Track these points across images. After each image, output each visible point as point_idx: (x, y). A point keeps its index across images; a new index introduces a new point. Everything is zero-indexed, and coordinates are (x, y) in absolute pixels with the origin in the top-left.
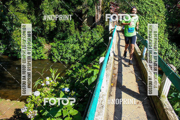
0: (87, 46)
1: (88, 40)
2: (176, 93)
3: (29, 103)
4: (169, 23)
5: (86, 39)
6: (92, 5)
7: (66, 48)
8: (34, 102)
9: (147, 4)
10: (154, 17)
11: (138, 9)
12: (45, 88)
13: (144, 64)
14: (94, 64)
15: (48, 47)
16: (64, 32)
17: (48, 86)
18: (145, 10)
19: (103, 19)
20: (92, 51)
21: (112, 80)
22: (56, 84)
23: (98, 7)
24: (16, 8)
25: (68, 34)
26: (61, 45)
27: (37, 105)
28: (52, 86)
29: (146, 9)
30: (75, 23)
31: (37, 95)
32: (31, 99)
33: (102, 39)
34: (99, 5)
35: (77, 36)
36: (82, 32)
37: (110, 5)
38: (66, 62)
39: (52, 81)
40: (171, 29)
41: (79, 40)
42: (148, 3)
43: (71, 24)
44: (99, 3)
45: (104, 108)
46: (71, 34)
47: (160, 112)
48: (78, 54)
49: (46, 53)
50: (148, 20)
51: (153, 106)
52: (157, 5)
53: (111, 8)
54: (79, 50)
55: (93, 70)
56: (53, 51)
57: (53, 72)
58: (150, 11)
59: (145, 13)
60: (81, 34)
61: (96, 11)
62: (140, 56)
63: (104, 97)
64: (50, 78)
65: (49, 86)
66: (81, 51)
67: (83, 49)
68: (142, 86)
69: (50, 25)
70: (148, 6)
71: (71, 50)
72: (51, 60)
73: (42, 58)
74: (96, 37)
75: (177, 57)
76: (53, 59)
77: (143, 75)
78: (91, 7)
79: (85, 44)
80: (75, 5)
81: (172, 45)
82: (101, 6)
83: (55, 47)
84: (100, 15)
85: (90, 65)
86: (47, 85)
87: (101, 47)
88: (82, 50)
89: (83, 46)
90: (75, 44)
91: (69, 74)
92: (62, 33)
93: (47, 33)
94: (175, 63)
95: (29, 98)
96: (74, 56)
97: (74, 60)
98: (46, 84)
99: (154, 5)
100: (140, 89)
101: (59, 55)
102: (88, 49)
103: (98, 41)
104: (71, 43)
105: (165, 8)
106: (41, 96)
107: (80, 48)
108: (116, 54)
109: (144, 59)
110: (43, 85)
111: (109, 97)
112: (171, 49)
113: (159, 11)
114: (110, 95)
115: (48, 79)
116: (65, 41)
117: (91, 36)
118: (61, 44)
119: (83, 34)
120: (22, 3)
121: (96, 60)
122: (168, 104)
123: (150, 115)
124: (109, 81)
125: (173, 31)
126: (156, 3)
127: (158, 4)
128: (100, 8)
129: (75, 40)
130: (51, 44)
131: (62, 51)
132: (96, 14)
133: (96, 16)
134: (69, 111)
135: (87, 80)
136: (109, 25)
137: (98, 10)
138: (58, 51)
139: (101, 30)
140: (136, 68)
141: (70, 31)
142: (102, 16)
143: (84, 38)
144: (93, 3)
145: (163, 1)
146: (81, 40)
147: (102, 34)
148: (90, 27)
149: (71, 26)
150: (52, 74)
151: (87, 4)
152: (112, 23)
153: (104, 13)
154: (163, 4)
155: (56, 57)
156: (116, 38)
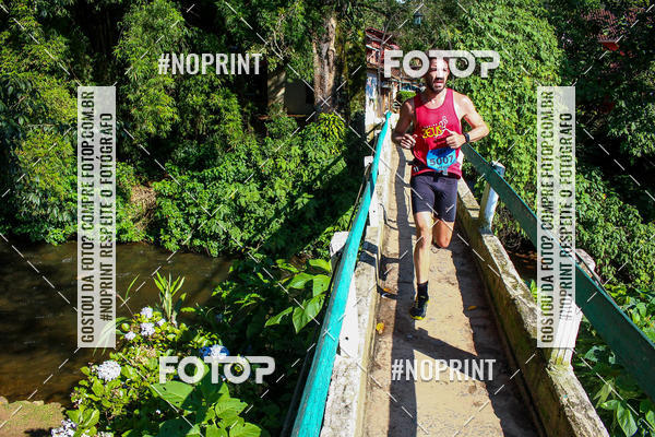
0: (289, 189)
1: (292, 166)
2: (601, 348)
3: (81, 408)
5: (283, 164)
6: (301, 41)
7: (209, 200)
8: (98, 403)
9: (496, 34)
10: (521, 79)
12: (138, 350)
13: (491, 250)
14: (315, 254)
15: (144, 196)
16: (201, 139)
17: (147, 341)
20: (307, 205)
21: (378, 309)
22: (177, 331)
23: (325, 47)
24: (26, 56)
25: (218, 146)
26: (192, 190)
27: (110, 415)
28: (162, 341)
30: (243, 107)
31: (108, 378)
32: (90, 391)
33: (342, 161)
34: (327, 41)
35: (249, 154)
36: (268, 139)
37: (366, 40)
38: (214, 249)
39: (164, 320)
41: (258, 171)
42: (499, 31)
43: (227, 110)
44: (327, 34)
45: (354, 414)
46: (227, 148)
47: (549, 418)
48: (256, 220)
49: (138, 220)
50: (503, 89)
51: (526, 398)
52: (529, 37)
53: (370, 51)
54: (259, 203)
55: (308, 277)
56: (165, 211)
57: (167, 288)
60: (266, 144)
61: (316, 64)
62: (475, 219)
63: (352, 373)
64: (157, 313)
65: (155, 343)
66: (265, 209)
67: (272, 200)
68: (485, 327)
69: (155, 114)
70: (502, 41)
71: (229, 205)
72: (159, 245)
73: (124, 237)
74: (318, 156)
75: (607, 220)
76: (165, 241)
77: (489, 289)
78: (300, 47)
79: (279, 182)
80: (241, 41)
81: (590, 175)
82: (332, 44)
83: (169, 197)
84: (333, 76)
85: (300, 257)
86: (146, 339)
87: (338, 191)
88: (269, 205)
89: (272, 188)
90: (242, 182)
91: (224, 295)
92: (195, 142)
94: (601, 239)
95: (82, 390)
96: (240, 225)
97: (242, 240)
98: (143, 334)
99: (519, 38)
100: (479, 340)
101: (186, 226)
102: (292, 199)
103: (326, 171)
104: (227, 181)
105: (558, 47)
106: (123, 378)
107: (263, 196)
108: (393, 215)
109: (489, 233)
110: (131, 336)
111: (371, 371)
112: (586, 191)
113: (538, 57)
114: (373, 366)
115: (150, 316)
116: (207, 172)
117: (300, 152)
118: (191, 186)
119: (272, 147)
120: (47, 39)
121: (323, 238)
122: (574, 389)
123: (515, 430)
124: (368, 315)
125: (590, 125)
126: (528, 29)
127: (535, 33)
128: (330, 53)
129: (243, 169)
130: (157, 185)
131: (195, 210)
132: (318, 71)
133: (317, 79)
134: (228, 429)
135: (291, 314)
136: (364, 112)
137: (324, 58)
138: (181, 210)
139: (336, 130)
140: (463, 265)
141: (225, 136)
142: (337, 81)
143: (274, 159)
144: (305, 33)
145: (550, 22)
146: (265, 165)
147: (340, 146)
148: (297, 120)
149: (229, 116)
150: (163, 296)
151: (285, 37)
152: (376, 102)
153: (346, 70)
154: (550, 35)
155: (176, 232)
156: (389, 157)
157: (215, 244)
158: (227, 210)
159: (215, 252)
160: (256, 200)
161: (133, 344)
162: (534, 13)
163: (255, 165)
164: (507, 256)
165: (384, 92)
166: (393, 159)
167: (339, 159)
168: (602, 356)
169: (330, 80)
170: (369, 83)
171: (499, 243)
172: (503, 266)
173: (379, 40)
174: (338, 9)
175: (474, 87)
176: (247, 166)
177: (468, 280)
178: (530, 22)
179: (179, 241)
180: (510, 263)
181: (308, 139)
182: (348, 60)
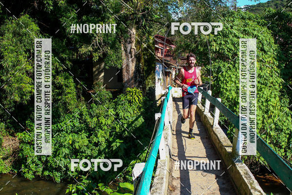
0: (107, 137)
1: (109, 122)
4: (287, 75)
5: (103, 121)
6: (114, 43)
9: (236, 36)
11: (218, 48)
13: (242, 173)
14: (125, 179)
15: (11, 142)
18: (233, 49)
20: (119, 148)
23: (129, 46)
25: (61, 109)
29: (235, 47)
30: (77, 85)
33: (141, 118)
34: (131, 42)
35: (81, 115)
36: (94, 105)
37: (155, 42)
38: (58, 177)
41: (87, 125)
42: (237, 34)
43: (67, 86)
44: (130, 38)
46: (67, 111)
49: (7, 159)
53: (157, 49)
54: (87, 146)
56: (25, 152)
59: (233, 57)
60: (92, 108)
61: (124, 56)
62: (229, 153)
66: (92, 150)
67: (96, 144)
69: (20, 89)
71: (68, 148)
72: (20, 175)
74: (126, 115)
76: (25, 173)
78: (113, 46)
79: (100, 133)
80: (76, 42)
82: (134, 44)
84: (134, 64)
88: (94, 147)
89: (96, 136)
90: (77, 133)
97: (76, 171)
101: (39, 162)
102: (109, 143)
103: (131, 125)
104: (67, 132)
105: (275, 43)
107: (90, 142)
108: (175, 152)
109: (240, 161)
117: (114, 113)
119: (96, 110)
121: (130, 168)
126: (255, 33)
127: (260, 35)
128: (132, 50)
129: (77, 124)
130: (20, 135)
132: (125, 61)
133: (124, 66)
136: (155, 86)
137: (128, 53)
139: (137, 99)
140: (223, 184)
141: (65, 103)
142: (137, 67)
143: (98, 118)
144: (116, 38)
145: (269, 28)
146: (92, 123)
147: (139, 108)
148: (112, 92)
149: (68, 90)
151: (103, 40)
152: (162, 81)
153: (143, 61)
154: (269, 36)
155: (33, 166)
156: (171, 114)
157: (58, 174)
158: (67, 151)
159: (58, 180)
160: (86, 144)
162: (258, 23)
163: (85, 122)
164: (253, 177)
165: (167, 74)
166: (174, 115)
167: (139, 116)
169: (132, 67)
170: (157, 68)
171: (247, 168)
172: (251, 184)
173: (162, 42)
174: (137, 23)
175: (223, 69)
176: (80, 122)
178: (256, 29)
179: (35, 173)
180: (256, 181)
181: (119, 104)
182: (144, 54)
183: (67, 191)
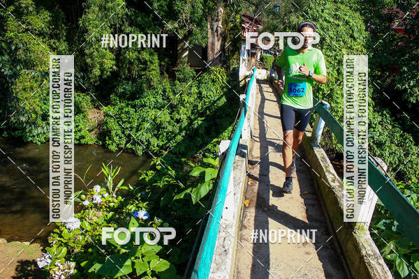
0: (189, 114)
1: (192, 100)
2: (388, 221)
3: (55, 246)
4: (374, 64)
5: (186, 98)
6: (201, 20)
7: (138, 120)
8: (65, 244)
9: (326, 20)
10: (340, 50)
12: (91, 212)
13: (319, 157)
14: (204, 156)
15: (97, 115)
16: (134, 80)
17: (97, 207)
18: (322, 34)
19: (225, 53)
20: (200, 126)
21: (246, 192)
22: (116, 201)
23: (215, 25)
24: (23, 23)
25: (145, 85)
26: (128, 113)
27: (73, 251)
28: (106, 207)
29: (324, 32)
30: (161, 61)
31: (72, 228)
32: (60, 236)
33: (224, 98)
34: (217, 21)
35: (164, 91)
36: (177, 82)
37: (243, 21)
38: (140, 150)
39: (107, 194)
40: (380, 77)
43: (151, 62)
44: (218, 17)
45: (230, 256)
46: (150, 87)
47: (353, 263)
48: (167, 134)
49: (92, 130)
50: (328, 56)
51: (339, 250)
52: (347, 23)
53: (244, 28)
54: (169, 122)
55: (202, 169)
56: (110, 125)
57: (109, 173)
58: (332, 36)
59: (321, 42)
60: (175, 85)
61: (210, 35)
62: (309, 137)
63: (229, 230)
64: (104, 189)
65: (101, 208)
66: (173, 126)
67: (178, 121)
68: (313, 205)
70: (329, 25)
71: (150, 123)
72: (104, 146)
73: (83, 141)
74: (208, 94)
75: (392, 142)
76: (109, 144)
77: (317, 182)
78: (199, 24)
79: (182, 110)
80: (162, 19)
81: (382, 112)
82: (220, 23)
83: (113, 116)
84: (220, 43)
85: (195, 158)
86: (96, 205)
87: (220, 117)
88: (176, 124)
89: (178, 113)
90: (160, 109)
91: (147, 179)
92: (130, 83)
93: (95, 82)
94: (387, 154)
95: (55, 235)
96: (157, 136)
97: (158, 146)
98: (94, 202)
99: (341, 23)
100: (310, 213)
101: (123, 136)
102: (191, 121)
103: (213, 104)
104: (150, 108)
105: (365, 30)
106: (82, 229)
107: (172, 118)
108: (257, 133)
109: (318, 146)
110: (87, 203)
111: (241, 230)
112: (379, 123)
113: (352, 36)
114: (242, 226)
115: (99, 191)
116: (137, 102)
117: (197, 91)
118: (127, 110)
119: (179, 86)
121: (210, 146)
122: (370, 246)
123: (332, 271)
124: (240, 195)
125: (384, 81)
126: (347, 18)
127: (351, 21)
128: (219, 28)
129: (160, 100)
130: (105, 109)
131: (129, 126)
132: (210, 40)
133: (209, 45)
134: (149, 263)
135: (190, 193)
136: (239, 67)
137: (215, 32)
138: (120, 125)
139: (220, 78)
140: (300, 166)
141: (149, 79)
142: (223, 46)
143: (180, 95)
144: (203, 15)
145: (361, 14)
146: (175, 99)
147: (223, 88)
148: (195, 71)
149: (152, 67)
150: (107, 178)
151: (190, 17)
152: (247, 61)
153: (228, 40)
154: (361, 22)
155: (116, 139)
156: (255, 96)
157: (141, 148)
158: (149, 126)
159: (140, 153)
160: (168, 120)
161: (88, 208)
162: (351, 7)
163: (168, 98)
164: (329, 161)
165: (252, 55)
166: (257, 97)
167: (222, 96)
168: (388, 226)
169: (218, 45)
170: (243, 49)
171: (324, 152)
172: (326, 167)
173: (250, 22)
174: (225, 1)
176: (163, 99)
177: (303, 175)
178: (348, 14)
179: (118, 145)
180: (331, 165)
181: (203, 83)
182: (230, 34)
183: (152, 163)
